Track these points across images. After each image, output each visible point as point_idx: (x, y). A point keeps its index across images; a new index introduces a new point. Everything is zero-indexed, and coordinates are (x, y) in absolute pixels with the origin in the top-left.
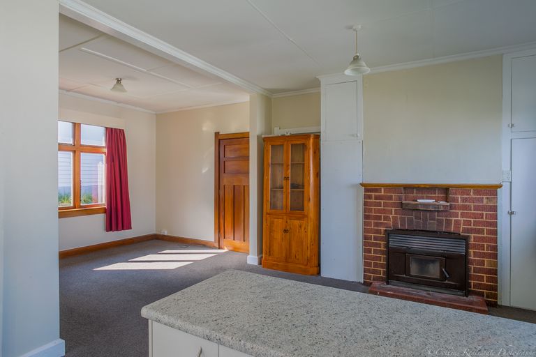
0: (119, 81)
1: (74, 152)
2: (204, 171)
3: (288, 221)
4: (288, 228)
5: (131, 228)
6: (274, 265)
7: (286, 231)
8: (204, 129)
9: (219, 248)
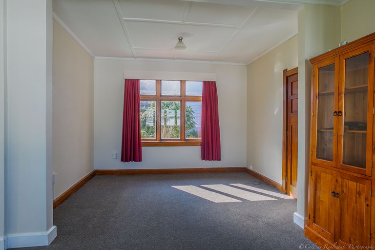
0: (180, 40)
1: (181, 101)
2: (275, 113)
3: (340, 180)
4: (338, 190)
5: (220, 160)
6: (318, 238)
7: (335, 194)
8: (276, 70)
9: (286, 194)
